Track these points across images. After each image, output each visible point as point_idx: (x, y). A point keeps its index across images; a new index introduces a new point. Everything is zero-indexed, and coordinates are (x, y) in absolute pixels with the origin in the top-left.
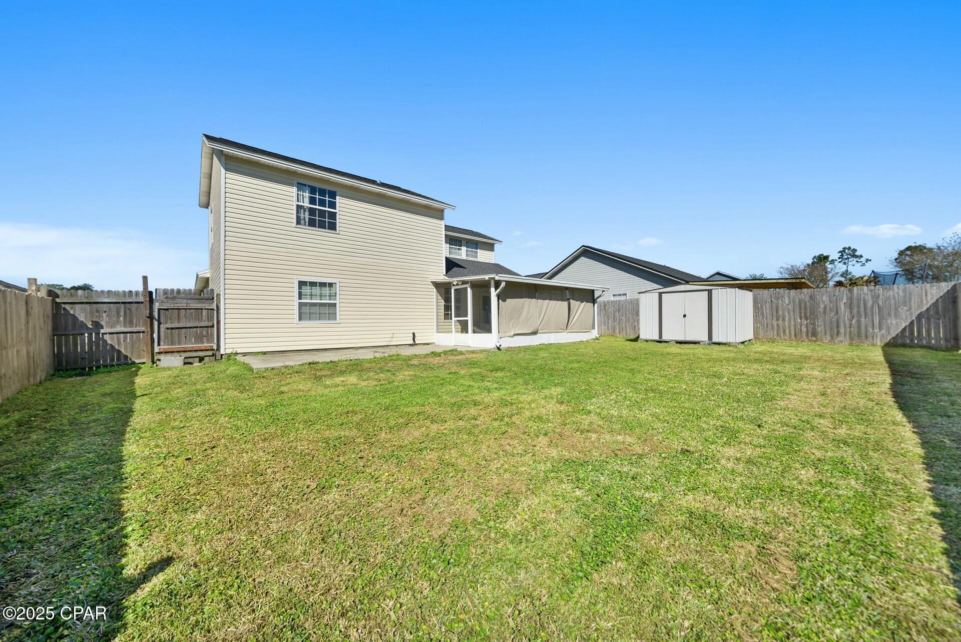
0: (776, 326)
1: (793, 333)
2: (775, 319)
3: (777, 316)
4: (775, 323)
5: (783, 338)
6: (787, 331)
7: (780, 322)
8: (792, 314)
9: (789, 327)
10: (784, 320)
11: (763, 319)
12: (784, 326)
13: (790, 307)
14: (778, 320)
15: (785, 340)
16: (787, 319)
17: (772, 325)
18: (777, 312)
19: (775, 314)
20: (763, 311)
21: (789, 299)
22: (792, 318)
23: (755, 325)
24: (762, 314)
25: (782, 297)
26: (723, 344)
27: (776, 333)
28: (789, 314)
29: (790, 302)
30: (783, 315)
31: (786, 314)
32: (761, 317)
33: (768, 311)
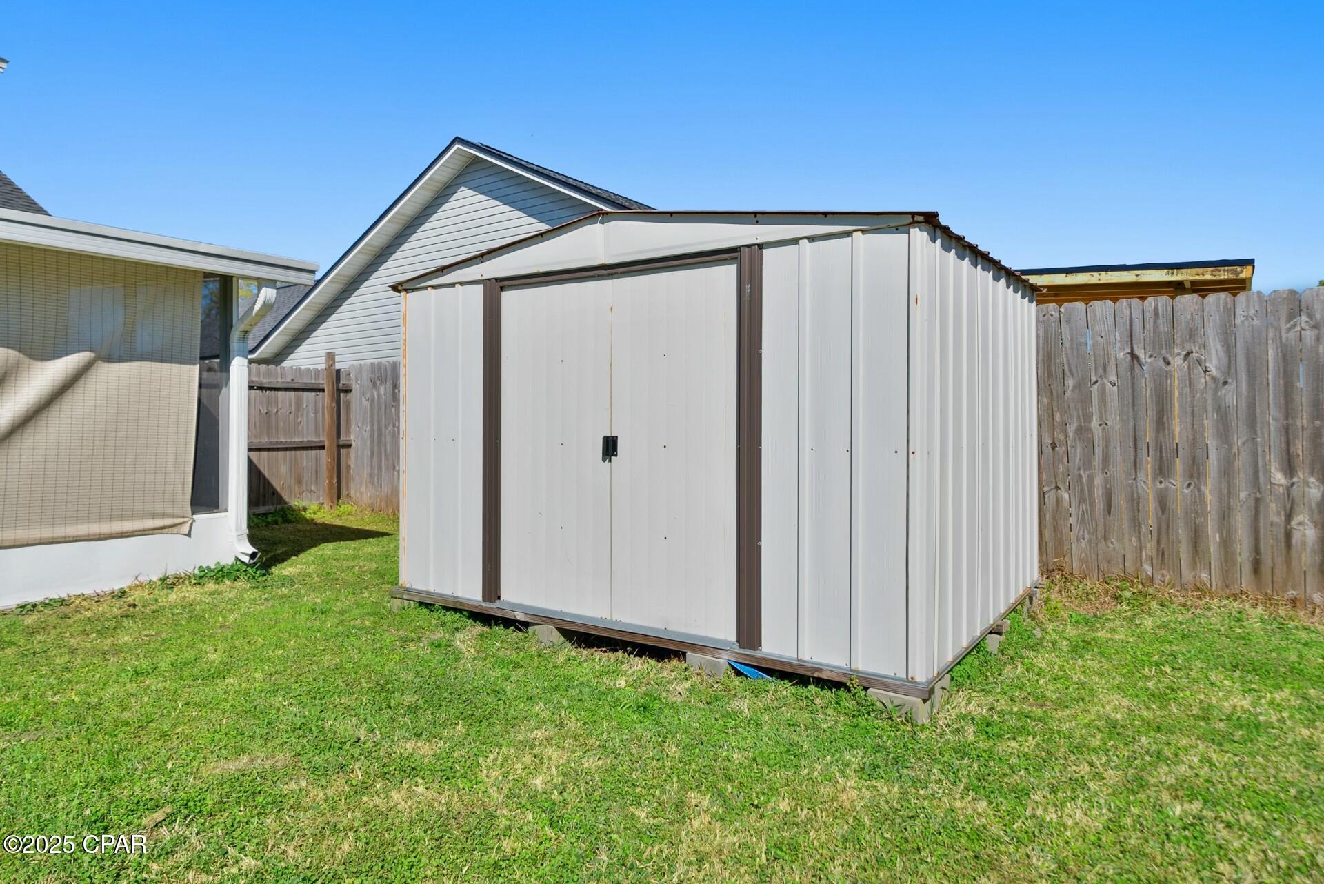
0: (1151, 506)
1: (1243, 554)
2: (1148, 463)
3: (1159, 448)
4: (1147, 486)
5: (1187, 575)
6: (1213, 539)
7: (1178, 484)
8: (1239, 438)
9: (1225, 515)
10: (1195, 472)
11: (1087, 463)
12: (1196, 506)
13: (1232, 396)
14: (1163, 470)
15: (1201, 590)
16: (1212, 464)
17: (1135, 502)
18: (1161, 423)
19: (1148, 436)
20: (1088, 418)
21: (1229, 349)
22: (1242, 462)
23: (1050, 497)
24: (1084, 431)
25: (1192, 334)
26: (822, 683)
27: (1150, 548)
28: (1224, 434)
29: (1230, 366)
30: (1194, 443)
31: (1212, 443)
32: (1078, 453)
33: (1114, 419)
